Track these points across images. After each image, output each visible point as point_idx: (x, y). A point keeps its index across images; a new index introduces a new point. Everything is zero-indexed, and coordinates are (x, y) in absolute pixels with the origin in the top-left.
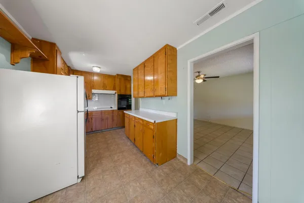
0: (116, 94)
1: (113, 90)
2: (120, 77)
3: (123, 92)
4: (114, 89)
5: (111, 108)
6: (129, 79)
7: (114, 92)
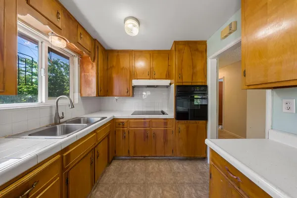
0: (173, 86)
1: (166, 79)
2: (181, 47)
3: (187, 80)
4: (168, 76)
5: (163, 113)
6: (200, 47)
7: (166, 82)
